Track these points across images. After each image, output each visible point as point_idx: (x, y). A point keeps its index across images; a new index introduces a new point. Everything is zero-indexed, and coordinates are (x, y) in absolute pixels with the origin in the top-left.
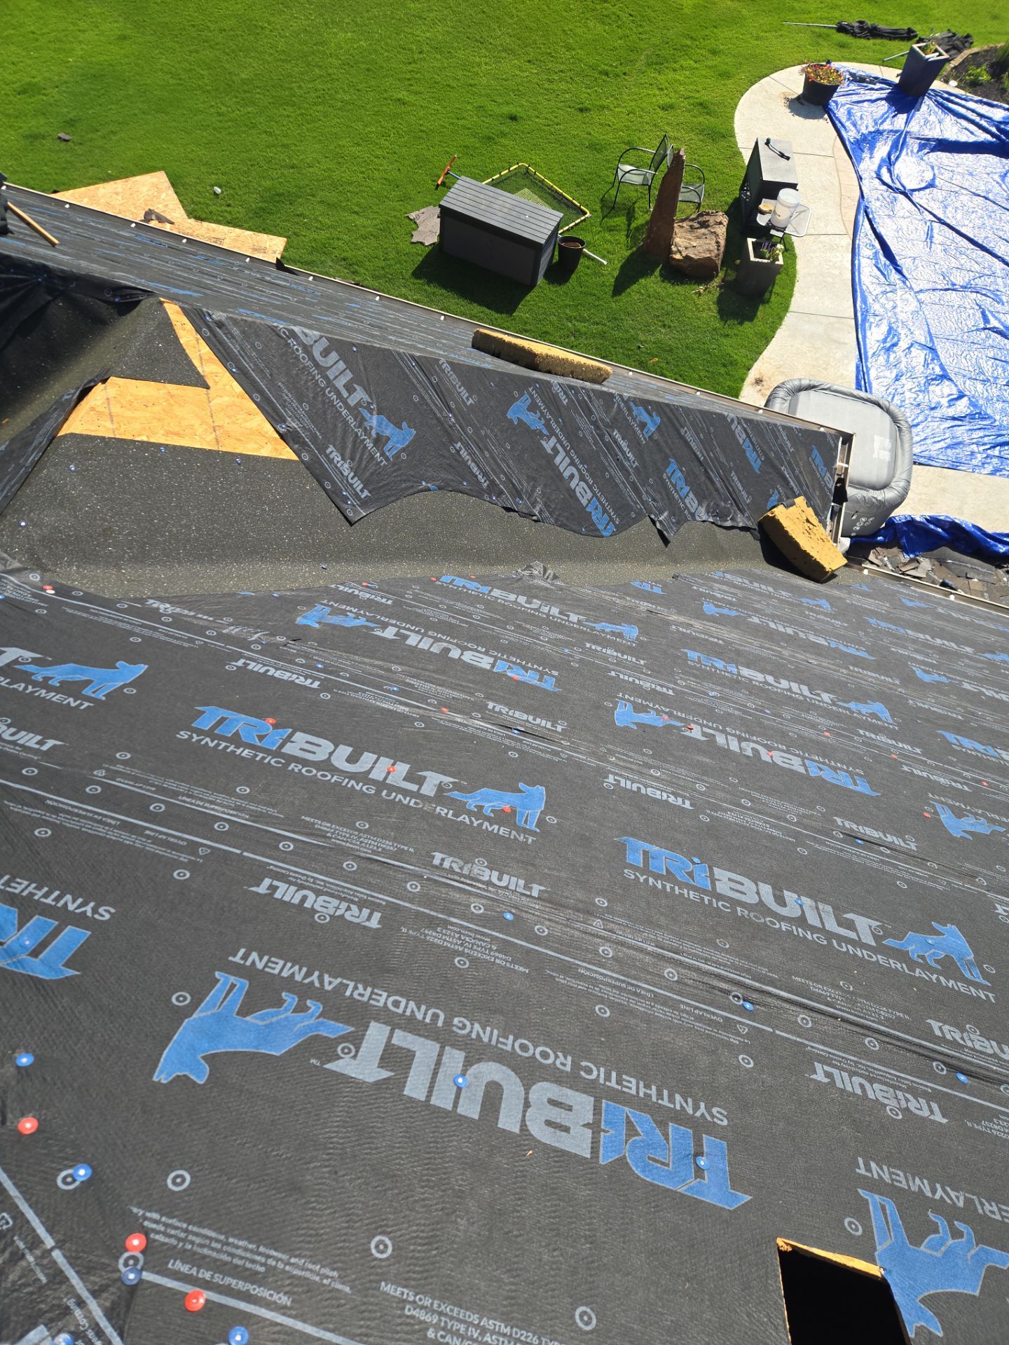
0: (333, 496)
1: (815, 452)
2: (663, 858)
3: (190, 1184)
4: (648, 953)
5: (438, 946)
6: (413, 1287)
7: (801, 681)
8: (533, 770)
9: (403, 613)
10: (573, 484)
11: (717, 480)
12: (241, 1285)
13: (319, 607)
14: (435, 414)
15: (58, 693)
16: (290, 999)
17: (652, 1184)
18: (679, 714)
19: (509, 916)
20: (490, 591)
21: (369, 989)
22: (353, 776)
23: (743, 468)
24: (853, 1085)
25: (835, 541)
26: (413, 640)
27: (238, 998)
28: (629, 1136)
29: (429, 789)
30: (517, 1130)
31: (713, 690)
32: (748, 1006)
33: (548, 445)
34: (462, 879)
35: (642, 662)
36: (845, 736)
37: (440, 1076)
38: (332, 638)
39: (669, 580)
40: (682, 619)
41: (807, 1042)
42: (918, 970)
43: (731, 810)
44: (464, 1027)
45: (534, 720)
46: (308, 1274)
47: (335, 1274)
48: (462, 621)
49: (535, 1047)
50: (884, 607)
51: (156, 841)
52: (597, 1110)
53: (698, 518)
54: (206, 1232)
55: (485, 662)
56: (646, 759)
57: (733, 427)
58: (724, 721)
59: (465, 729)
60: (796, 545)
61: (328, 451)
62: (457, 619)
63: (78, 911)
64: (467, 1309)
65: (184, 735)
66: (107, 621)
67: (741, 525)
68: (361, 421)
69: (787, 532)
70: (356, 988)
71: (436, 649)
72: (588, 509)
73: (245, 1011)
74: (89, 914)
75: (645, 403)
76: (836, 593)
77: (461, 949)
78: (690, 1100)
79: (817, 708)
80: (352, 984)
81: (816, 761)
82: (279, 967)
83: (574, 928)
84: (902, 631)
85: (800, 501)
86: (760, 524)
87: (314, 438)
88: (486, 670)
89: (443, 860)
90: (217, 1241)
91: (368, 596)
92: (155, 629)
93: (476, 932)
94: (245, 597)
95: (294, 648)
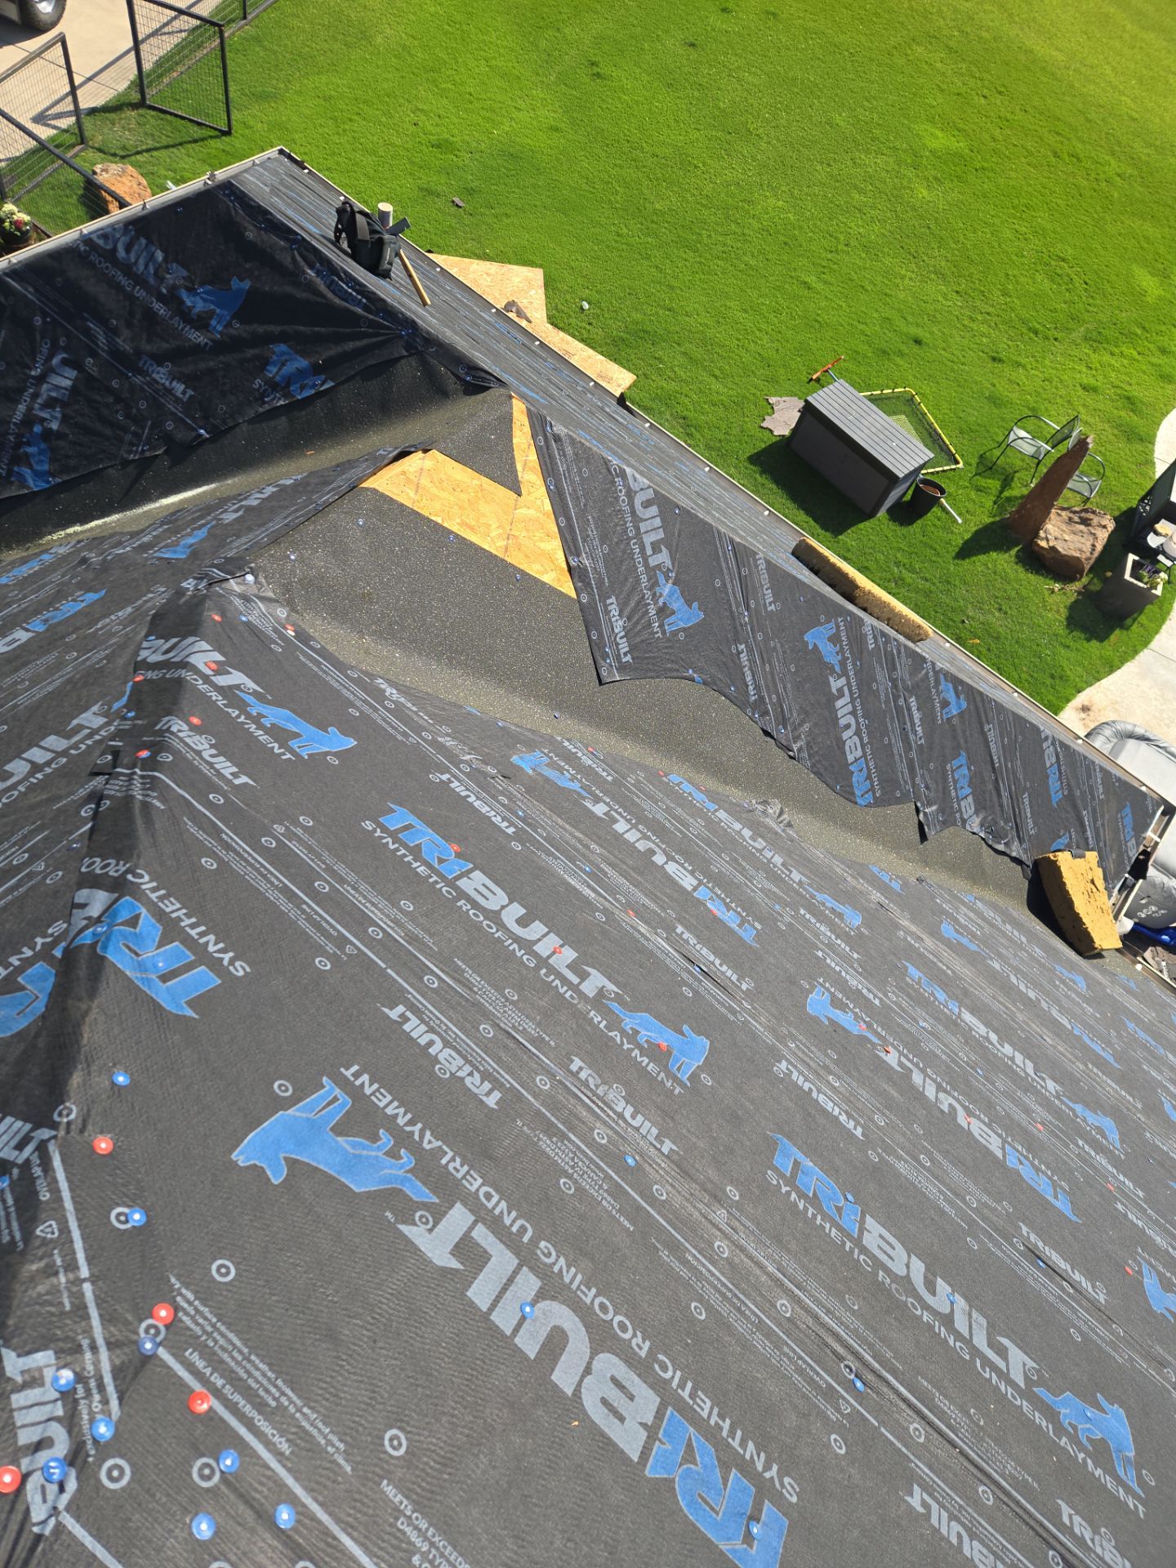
0: (595, 648)
1: (1128, 810)
2: (814, 1177)
3: (233, 1280)
4: (769, 1275)
5: (548, 1157)
6: (414, 1501)
7: (1028, 1056)
8: (704, 1020)
9: (618, 793)
10: (846, 735)
11: (1005, 794)
12: (247, 1408)
13: (538, 753)
14: (730, 606)
15: (266, 733)
16: (386, 1139)
17: (693, 1525)
18: (879, 1030)
19: (630, 1161)
20: (716, 811)
21: (466, 1168)
22: (517, 939)
23: (1040, 795)
24: (952, 1531)
25: (1116, 917)
26: (621, 826)
27: (336, 1113)
28: (685, 1460)
29: (589, 988)
30: (569, 1391)
31: (925, 1020)
32: (859, 1384)
33: (836, 684)
34: (594, 1098)
35: (856, 956)
36: (1062, 1140)
37: (508, 1294)
38: (539, 789)
39: (913, 880)
40: (913, 928)
41: (912, 1457)
42: (1064, 1439)
43: (906, 1161)
44: (549, 1255)
45: (721, 965)
46: (315, 1432)
47: (342, 1446)
48: (677, 829)
49: (616, 1314)
50: (1149, 1016)
51: (309, 919)
52: (659, 1414)
53: (968, 827)
54: (231, 1336)
55: (688, 882)
56: (828, 1062)
57: (1045, 745)
58: (928, 1060)
59: (646, 943)
60: (1070, 903)
61: (609, 601)
62: (673, 824)
63: (216, 955)
64: (461, 1554)
65: (368, 825)
66: (333, 683)
67: (1014, 854)
68: (654, 584)
69: (1064, 884)
70: (453, 1160)
71: (642, 846)
72: (852, 768)
73: (339, 1130)
74: (225, 963)
75: (956, 682)
76: (1098, 976)
77: (570, 1171)
78: (762, 1454)
79: (1037, 1093)
80: (450, 1154)
81: (1018, 1151)
82: (383, 1100)
83: (695, 1207)
84: (1162, 1051)
85: (1092, 856)
86: (1036, 863)
87: (600, 582)
88: (685, 890)
89: (581, 1069)
90: (240, 1352)
91: (590, 762)
92: (376, 710)
93: (591, 1159)
94: (470, 714)
95: (501, 784)
